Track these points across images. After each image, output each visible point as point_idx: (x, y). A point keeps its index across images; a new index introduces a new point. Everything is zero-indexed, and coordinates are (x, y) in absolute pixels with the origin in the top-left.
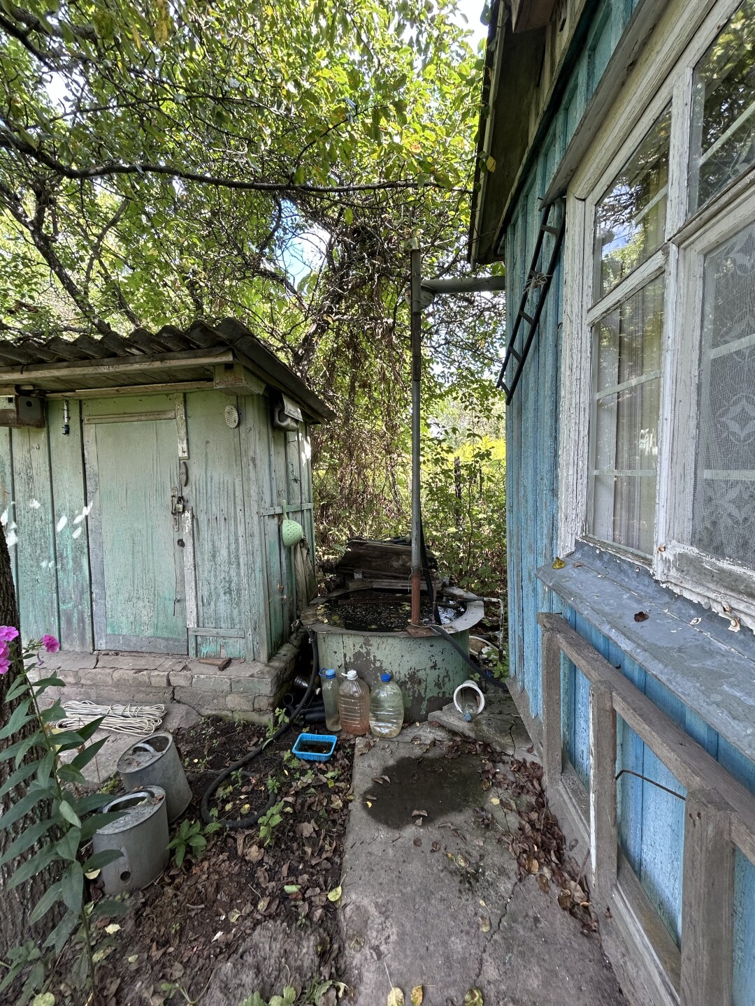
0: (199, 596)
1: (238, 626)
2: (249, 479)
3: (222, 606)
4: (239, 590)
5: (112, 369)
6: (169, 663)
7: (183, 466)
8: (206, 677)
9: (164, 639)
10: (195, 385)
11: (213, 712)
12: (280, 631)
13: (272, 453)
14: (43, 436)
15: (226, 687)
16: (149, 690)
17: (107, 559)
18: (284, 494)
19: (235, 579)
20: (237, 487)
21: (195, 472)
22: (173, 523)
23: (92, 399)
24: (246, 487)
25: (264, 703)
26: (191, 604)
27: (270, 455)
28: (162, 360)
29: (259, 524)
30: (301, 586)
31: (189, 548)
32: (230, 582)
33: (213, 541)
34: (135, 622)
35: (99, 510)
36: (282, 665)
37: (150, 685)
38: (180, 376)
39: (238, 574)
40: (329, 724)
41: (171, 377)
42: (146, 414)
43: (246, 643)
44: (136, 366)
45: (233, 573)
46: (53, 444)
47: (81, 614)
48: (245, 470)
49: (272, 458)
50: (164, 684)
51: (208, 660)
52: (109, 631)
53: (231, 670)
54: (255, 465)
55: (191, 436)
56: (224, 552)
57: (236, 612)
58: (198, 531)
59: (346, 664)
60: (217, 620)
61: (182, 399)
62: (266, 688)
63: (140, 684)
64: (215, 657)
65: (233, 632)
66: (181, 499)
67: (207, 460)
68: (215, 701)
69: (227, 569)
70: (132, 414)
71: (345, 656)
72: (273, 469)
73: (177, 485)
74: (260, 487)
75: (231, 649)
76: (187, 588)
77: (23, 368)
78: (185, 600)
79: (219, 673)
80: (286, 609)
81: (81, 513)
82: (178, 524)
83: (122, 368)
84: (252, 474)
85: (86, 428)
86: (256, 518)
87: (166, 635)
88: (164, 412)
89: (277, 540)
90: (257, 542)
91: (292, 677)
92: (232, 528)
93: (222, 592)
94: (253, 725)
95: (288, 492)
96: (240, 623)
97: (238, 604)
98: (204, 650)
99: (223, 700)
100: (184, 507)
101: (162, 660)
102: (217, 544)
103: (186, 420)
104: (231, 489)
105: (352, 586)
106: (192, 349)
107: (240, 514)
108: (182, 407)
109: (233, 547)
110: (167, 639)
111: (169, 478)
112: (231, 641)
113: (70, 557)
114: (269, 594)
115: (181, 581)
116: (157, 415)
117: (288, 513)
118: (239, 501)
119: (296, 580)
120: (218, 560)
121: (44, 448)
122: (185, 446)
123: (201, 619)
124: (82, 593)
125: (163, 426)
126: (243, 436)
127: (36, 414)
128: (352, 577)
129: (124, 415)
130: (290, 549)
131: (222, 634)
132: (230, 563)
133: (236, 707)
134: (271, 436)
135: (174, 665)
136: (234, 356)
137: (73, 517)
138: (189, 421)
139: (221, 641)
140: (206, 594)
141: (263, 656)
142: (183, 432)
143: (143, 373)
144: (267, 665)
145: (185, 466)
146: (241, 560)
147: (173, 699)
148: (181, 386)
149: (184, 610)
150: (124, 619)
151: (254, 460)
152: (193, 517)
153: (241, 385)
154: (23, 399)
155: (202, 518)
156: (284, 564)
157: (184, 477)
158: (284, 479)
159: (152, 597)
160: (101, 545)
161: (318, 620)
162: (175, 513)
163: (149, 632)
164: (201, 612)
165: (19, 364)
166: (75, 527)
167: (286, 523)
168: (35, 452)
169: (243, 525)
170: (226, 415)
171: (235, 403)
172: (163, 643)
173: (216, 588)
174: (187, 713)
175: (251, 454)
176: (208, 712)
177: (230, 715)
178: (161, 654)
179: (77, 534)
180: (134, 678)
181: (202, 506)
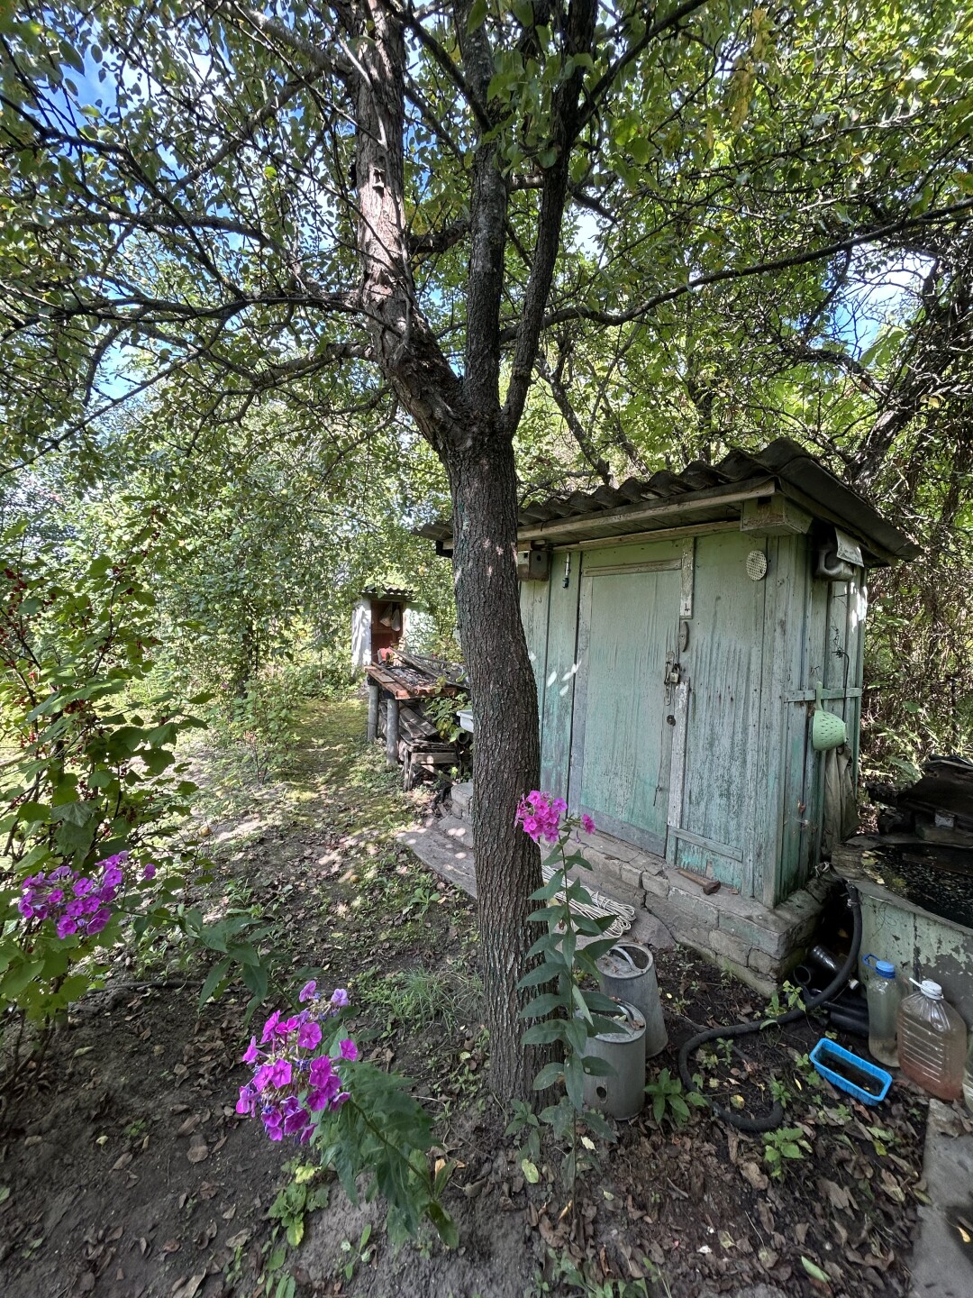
0: (687, 791)
1: (734, 843)
2: (772, 650)
3: (716, 811)
4: (740, 797)
5: (623, 519)
6: (642, 860)
7: (684, 628)
8: (687, 895)
9: (638, 829)
10: (712, 526)
11: (691, 943)
12: (794, 869)
13: (809, 614)
14: (546, 588)
15: (712, 918)
16: (619, 883)
17: (589, 723)
18: (820, 673)
19: (737, 780)
20: (754, 659)
21: (699, 636)
22: (665, 694)
23: (593, 549)
24: (767, 660)
25: (764, 964)
26: (675, 797)
27: (805, 617)
28: (679, 502)
29: (782, 713)
30: (832, 812)
31: (680, 727)
32: (730, 783)
33: (712, 726)
34: (609, 800)
35: (586, 670)
36: (796, 920)
37: (620, 879)
38: (695, 518)
39: (743, 775)
40: (874, 1046)
41: (684, 520)
42: (647, 564)
43: (743, 871)
44: (650, 513)
45: (735, 771)
46: (553, 598)
47: (559, 775)
48: (768, 638)
49: (809, 621)
50: (636, 883)
51: (691, 874)
52: (583, 802)
53: (720, 898)
54: (784, 632)
55: (697, 589)
56: (726, 742)
57: (733, 824)
58: (694, 709)
59: (917, 965)
60: (706, 827)
61: (691, 545)
62: (770, 944)
63: (609, 873)
64: (697, 873)
65: (725, 849)
66: (677, 667)
67: (715, 621)
68: (695, 930)
69: (727, 764)
70: (631, 565)
71: (917, 951)
72: (807, 637)
73: (674, 649)
74: (788, 662)
75: (720, 871)
76: (672, 776)
77: (545, 524)
78: (668, 790)
79: (704, 896)
80: (806, 841)
81: (569, 670)
82: (670, 697)
83: (634, 516)
84: (779, 644)
85: (583, 580)
86: (777, 704)
87: (642, 826)
88: (669, 561)
89: (803, 739)
90: (775, 737)
91: (809, 943)
92: (741, 712)
93: (717, 794)
94: (745, 985)
95: (826, 670)
96: (738, 840)
97: (737, 815)
98: (686, 859)
99: (705, 933)
100: (680, 677)
101: (634, 854)
102: (718, 729)
103: (694, 571)
104: (744, 660)
105: (929, 836)
106: (721, 484)
107: (754, 696)
108: (691, 553)
109: (739, 737)
110: (643, 831)
111: (664, 639)
112: (722, 860)
113: (556, 714)
114: (784, 813)
115: (667, 766)
116: (659, 565)
117: (822, 701)
118: (754, 677)
119: (825, 801)
120: (717, 750)
121: (545, 601)
122: (689, 602)
123: (686, 820)
124: (562, 754)
125: (665, 577)
126: (770, 590)
127: (543, 568)
128: (931, 820)
129: (624, 567)
130: (822, 755)
131: (711, 847)
132: (732, 758)
133: (723, 950)
134: (809, 589)
135: (649, 864)
136: (777, 487)
137: (561, 675)
138: (697, 572)
139: (708, 855)
140: (696, 790)
141: (768, 896)
142: (688, 586)
143: (653, 519)
144: (772, 912)
145: (687, 628)
146: (749, 758)
147: (644, 905)
148: (694, 529)
149: (666, 801)
150: (598, 793)
151: (783, 624)
152: (690, 690)
153: (780, 523)
154: (537, 553)
155: (702, 693)
156: (810, 775)
157: (683, 641)
158: (821, 651)
159: (630, 777)
160: (585, 707)
161: (864, 875)
162: (668, 682)
163: (624, 816)
164: (687, 811)
165: (540, 521)
166: (563, 684)
167: (819, 715)
168: (537, 605)
169: (756, 711)
170: (749, 564)
171: (763, 546)
172: (638, 834)
173: (709, 786)
174: (659, 930)
175: (780, 615)
176: (684, 940)
177: (713, 956)
178: (633, 846)
179: (564, 691)
180: (605, 864)
181: (703, 679)
